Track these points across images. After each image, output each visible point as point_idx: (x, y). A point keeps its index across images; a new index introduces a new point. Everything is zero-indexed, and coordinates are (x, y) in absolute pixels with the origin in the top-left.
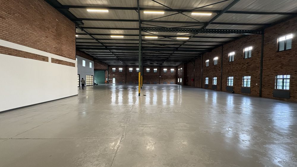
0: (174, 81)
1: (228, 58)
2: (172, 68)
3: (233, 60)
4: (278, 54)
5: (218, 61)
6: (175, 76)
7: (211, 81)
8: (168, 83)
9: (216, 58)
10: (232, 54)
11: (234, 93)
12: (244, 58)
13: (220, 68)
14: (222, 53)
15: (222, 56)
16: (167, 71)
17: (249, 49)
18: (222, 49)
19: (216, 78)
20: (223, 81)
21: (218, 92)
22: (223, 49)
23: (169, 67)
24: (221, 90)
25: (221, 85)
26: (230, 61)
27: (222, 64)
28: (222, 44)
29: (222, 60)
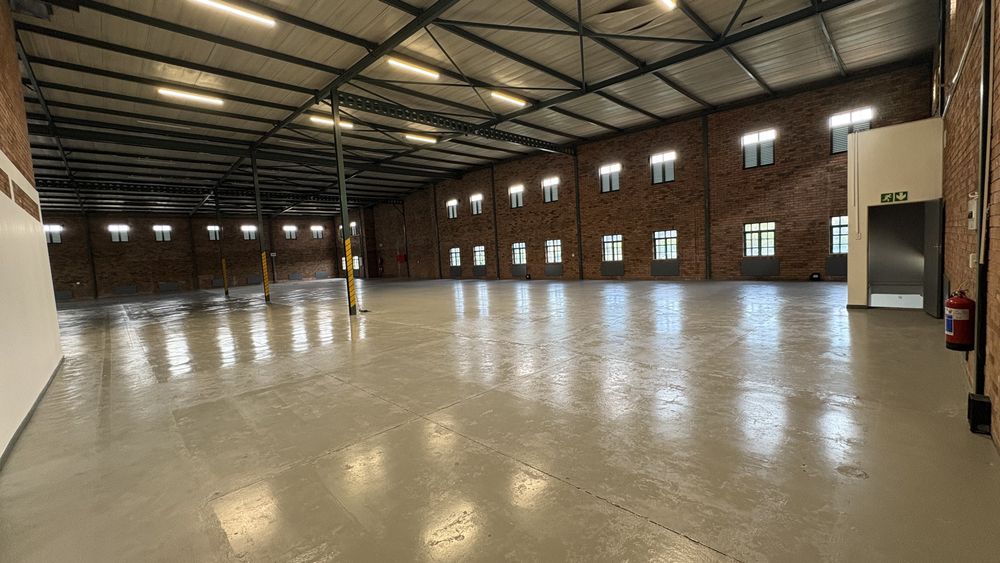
0: (326, 267)
1: (507, 199)
2: (317, 224)
3: (521, 204)
4: (602, 196)
5: (482, 205)
6: (330, 249)
7: (468, 256)
8: (308, 276)
9: (477, 198)
10: (517, 189)
11: (529, 279)
12: (544, 202)
13: (490, 221)
14: (493, 186)
15: (493, 192)
16: (296, 233)
17: (551, 182)
18: (490, 175)
19: (483, 248)
20: (500, 254)
21: (492, 282)
22: (495, 175)
23: (304, 221)
24: (499, 276)
25: (498, 266)
26: (514, 206)
27: (495, 214)
28: (492, 165)
29: (494, 203)
